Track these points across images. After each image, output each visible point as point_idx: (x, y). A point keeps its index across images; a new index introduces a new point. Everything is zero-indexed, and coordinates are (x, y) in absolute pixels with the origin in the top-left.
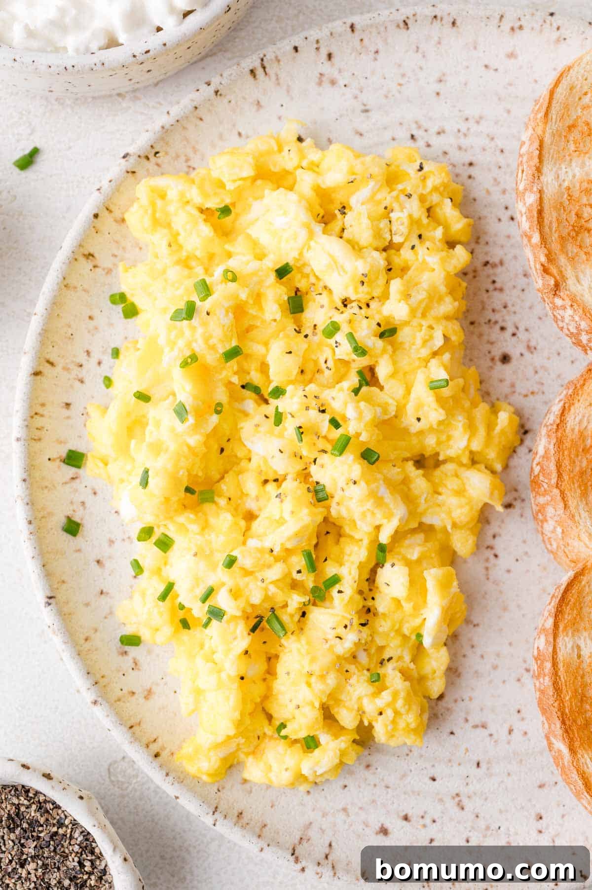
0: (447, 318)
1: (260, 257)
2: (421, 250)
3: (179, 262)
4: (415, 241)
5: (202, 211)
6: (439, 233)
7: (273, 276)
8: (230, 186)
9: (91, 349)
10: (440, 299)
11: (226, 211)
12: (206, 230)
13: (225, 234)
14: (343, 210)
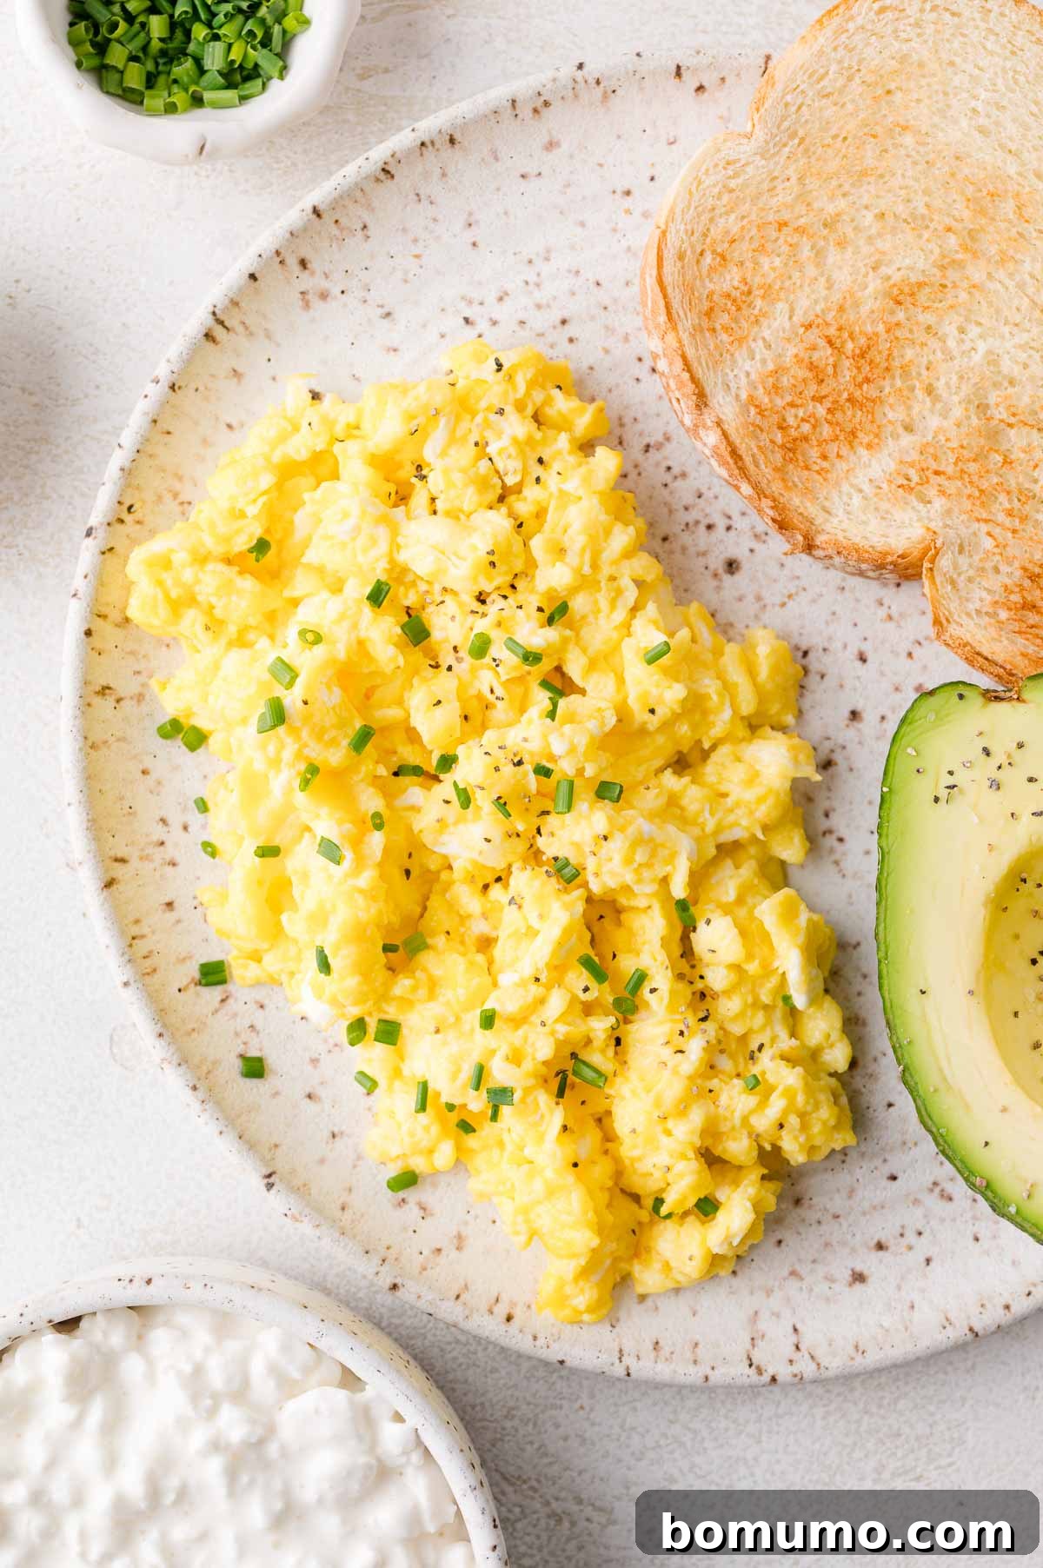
0: (628, 555)
1: (337, 588)
2: (551, 480)
3: (231, 644)
4: (538, 470)
5: (229, 561)
6: (563, 441)
7: (367, 609)
8: (252, 510)
9: (163, 813)
10: (608, 533)
11: (262, 546)
12: (248, 584)
13: (274, 576)
14: (420, 472)
